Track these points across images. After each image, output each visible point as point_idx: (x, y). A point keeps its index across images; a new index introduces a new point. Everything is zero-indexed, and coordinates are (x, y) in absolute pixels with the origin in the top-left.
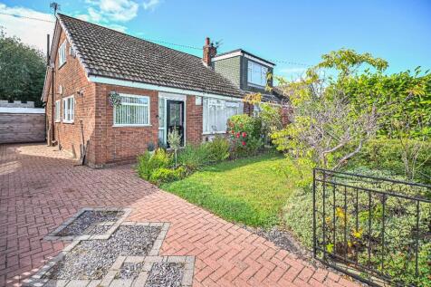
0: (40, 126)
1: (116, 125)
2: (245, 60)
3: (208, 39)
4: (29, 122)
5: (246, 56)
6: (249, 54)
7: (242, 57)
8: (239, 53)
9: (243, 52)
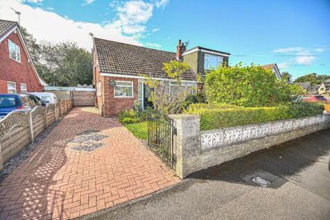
0: (92, 98)
1: (115, 97)
2: (201, 54)
3: (180, 41)
4: (87, 95)
5: (202, 50)
6: (206, 49)
7: (199, 52)
8: (197, 50)
9: (199, 48)
